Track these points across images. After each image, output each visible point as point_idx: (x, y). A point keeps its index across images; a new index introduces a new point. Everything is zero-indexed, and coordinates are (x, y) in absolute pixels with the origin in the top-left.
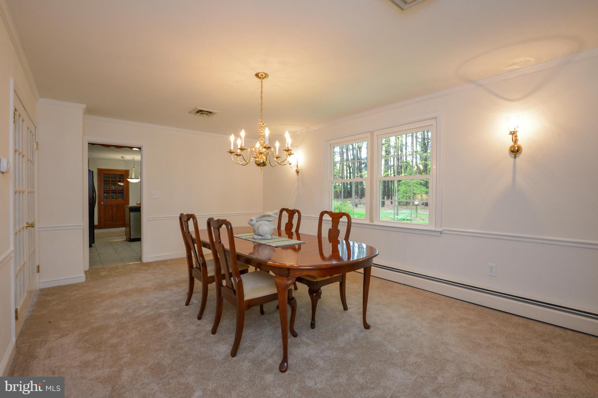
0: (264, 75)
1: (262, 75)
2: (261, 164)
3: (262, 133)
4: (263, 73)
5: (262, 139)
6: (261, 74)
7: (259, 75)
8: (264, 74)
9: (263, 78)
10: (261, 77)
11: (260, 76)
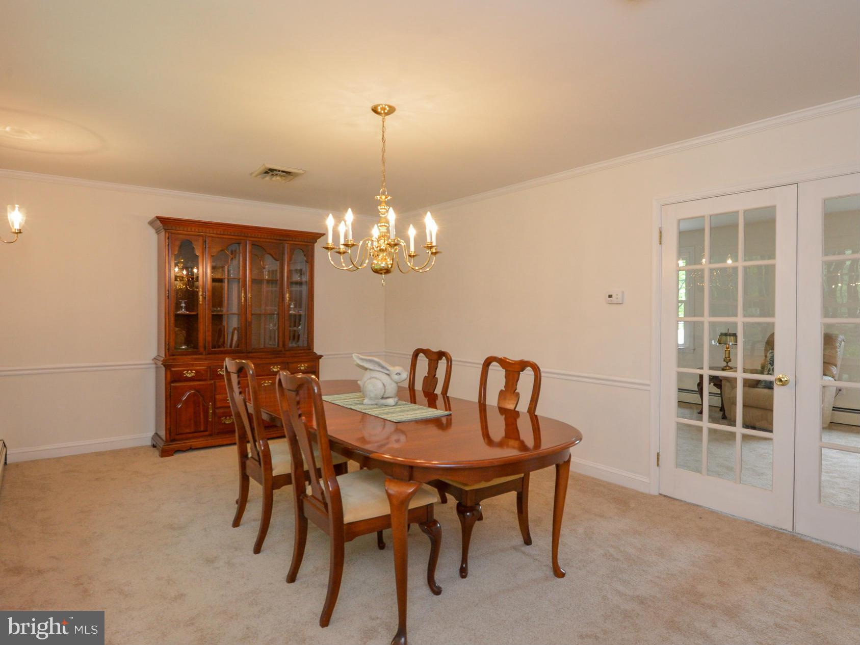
0: (388, 109)
1: (384, 109)
2: (381, 270)
3: (384, 214)
4: (385, 105)
5: (383, 224)
6: (381, 106)
7: (379, 108)
8: (386, 107)
9: (387, 114)
10: (383, 112)
11: (379, 110)
